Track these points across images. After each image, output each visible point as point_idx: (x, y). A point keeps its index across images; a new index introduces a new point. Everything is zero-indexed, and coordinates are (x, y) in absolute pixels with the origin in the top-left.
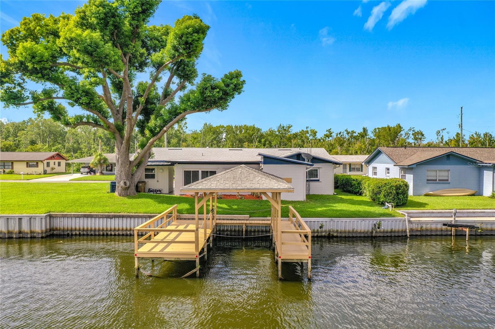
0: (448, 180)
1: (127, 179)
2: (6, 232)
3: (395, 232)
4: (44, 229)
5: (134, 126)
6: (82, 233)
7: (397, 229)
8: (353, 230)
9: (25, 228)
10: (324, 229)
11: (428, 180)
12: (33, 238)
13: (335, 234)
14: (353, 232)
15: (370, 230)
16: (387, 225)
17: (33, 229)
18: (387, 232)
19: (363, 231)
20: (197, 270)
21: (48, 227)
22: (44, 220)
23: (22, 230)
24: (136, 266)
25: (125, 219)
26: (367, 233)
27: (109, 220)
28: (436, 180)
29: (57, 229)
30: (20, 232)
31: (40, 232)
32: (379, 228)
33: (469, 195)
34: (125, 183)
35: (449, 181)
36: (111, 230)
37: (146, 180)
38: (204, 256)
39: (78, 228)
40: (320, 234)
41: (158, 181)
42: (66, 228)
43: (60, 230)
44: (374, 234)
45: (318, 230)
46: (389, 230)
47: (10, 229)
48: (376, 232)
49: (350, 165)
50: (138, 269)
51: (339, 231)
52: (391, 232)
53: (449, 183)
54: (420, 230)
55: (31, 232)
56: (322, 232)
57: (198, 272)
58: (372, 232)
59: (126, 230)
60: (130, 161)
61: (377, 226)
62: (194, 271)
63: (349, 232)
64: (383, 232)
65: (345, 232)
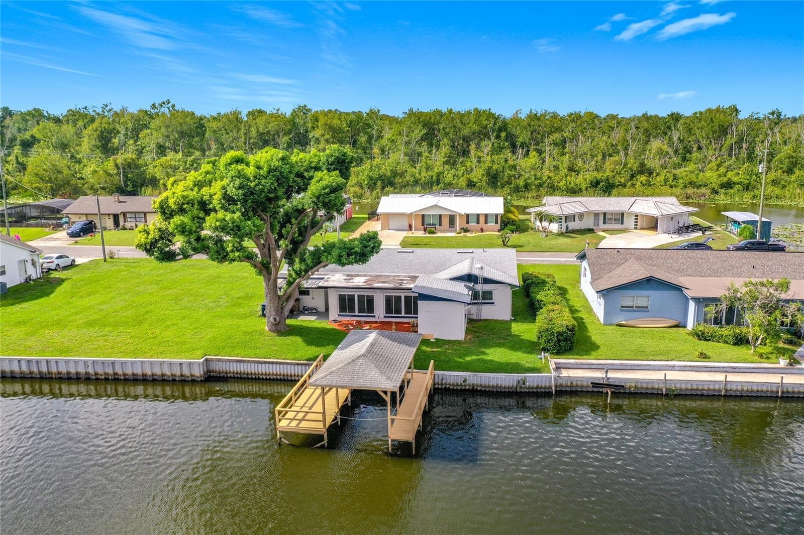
0: (647, 307)
1: (277, 314)
2: (170, 375)
3: (541, 388)
4: (202, 373)
5: (280, 262)
6: (236, 376)
7: (543, 385)
8: (497, 385)
9: (186, 372)
10: (467, 383)
11: (622, 307)
12: (193, 382)
13: (479, 388)
14: (497, 386)
15: (515, 384)
16: (533, 380)
17: (193, 373)
18: (533, 388)
19: (507, 386)
20: (325, 442)
21: (205, 370)
22: (201, 366)
23: (184, 373)
24: (278, 437)
25: (274, 365)
26: (512, 388)
27: (260, 365)
28: (633, 307)
29: (213, 371)
30: (182, 375)
31: (199, 376)
32: (524, 384)
33: (668, 327)
34: (275, 319)
35: (649, 308)
36: (262, 374)
37: (301, 297)
38: (337, 422)
39: (232, 371)
40: (463, 388)
41: (313, 298)
42: (221, 370)
43: (216, 372)
44: (518, 390)
45: (461, 384)
46: (535, 385)
47: (174, 373)
48: (521, 388)
49: (605, 214)
50: (280, 438)
51: (483, 385)
52: (537, 387)
53: (648, 311)
54: (569, 385)
55: (192, 375)
56: (465, 386)
57: (326, 444)
58: (517, 388)
59: (277, 375)
60: (279, 296)
61: (521, 383)
62: (323, 443)
63: (493, 387)
64: (529, 388)
65: (489, 387)
